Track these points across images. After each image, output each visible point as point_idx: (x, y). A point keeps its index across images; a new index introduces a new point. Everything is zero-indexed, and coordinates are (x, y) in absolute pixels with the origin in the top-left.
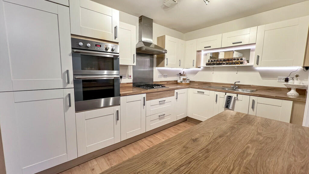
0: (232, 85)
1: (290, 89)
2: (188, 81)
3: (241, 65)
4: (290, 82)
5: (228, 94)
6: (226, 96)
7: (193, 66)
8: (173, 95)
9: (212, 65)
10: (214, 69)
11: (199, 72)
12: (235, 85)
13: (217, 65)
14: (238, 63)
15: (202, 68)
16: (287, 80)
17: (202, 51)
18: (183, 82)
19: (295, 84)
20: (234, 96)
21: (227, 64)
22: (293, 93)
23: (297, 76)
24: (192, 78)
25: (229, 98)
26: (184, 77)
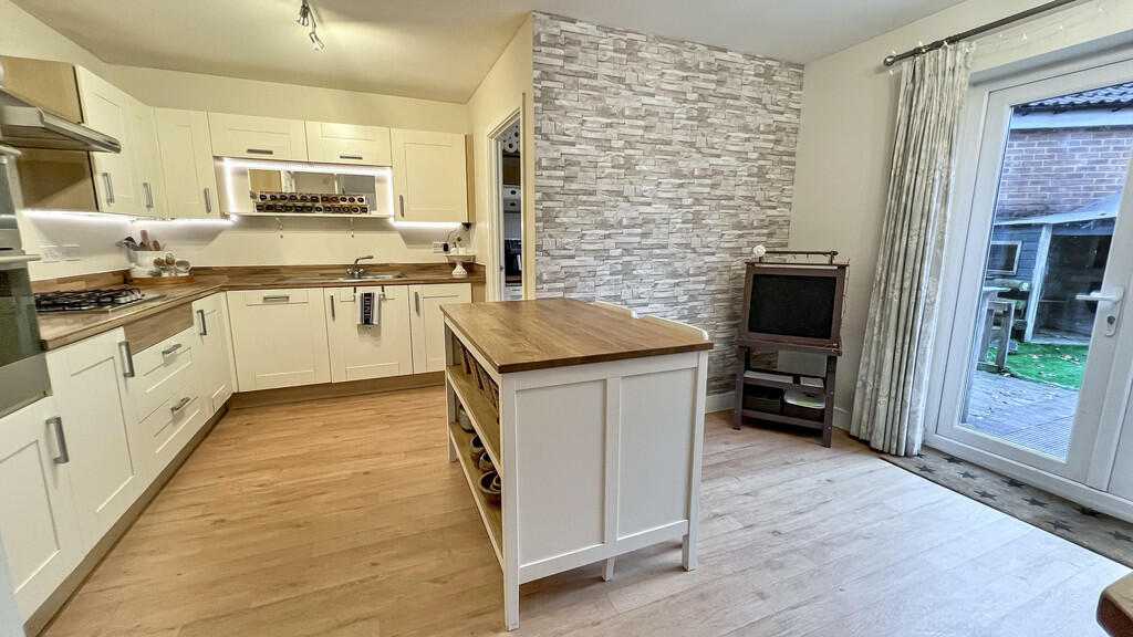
0: (348, 266)
1: (453, 265)
2: (181, 268)
3: (363, 215)
4: (453, 251)
5: (361, 290)
6: (358, 294)
7: (209, 210)
8: (191, 323)
9: (279, 211)
10: (282, 225)
11: (221, 235)
12: (356, 267)
13: (297, 211)
14: (356, 211)
15: (234, 218)
16: (446, 248)
17: (225, 159)
18: (165, 275)
19: (461, 254)
20: (376, 291)
21: (328, 210)
22: (459, 271)
23: (459, 240)
24: (198, 257)
25: (368, 297)
26: (162, 256)
